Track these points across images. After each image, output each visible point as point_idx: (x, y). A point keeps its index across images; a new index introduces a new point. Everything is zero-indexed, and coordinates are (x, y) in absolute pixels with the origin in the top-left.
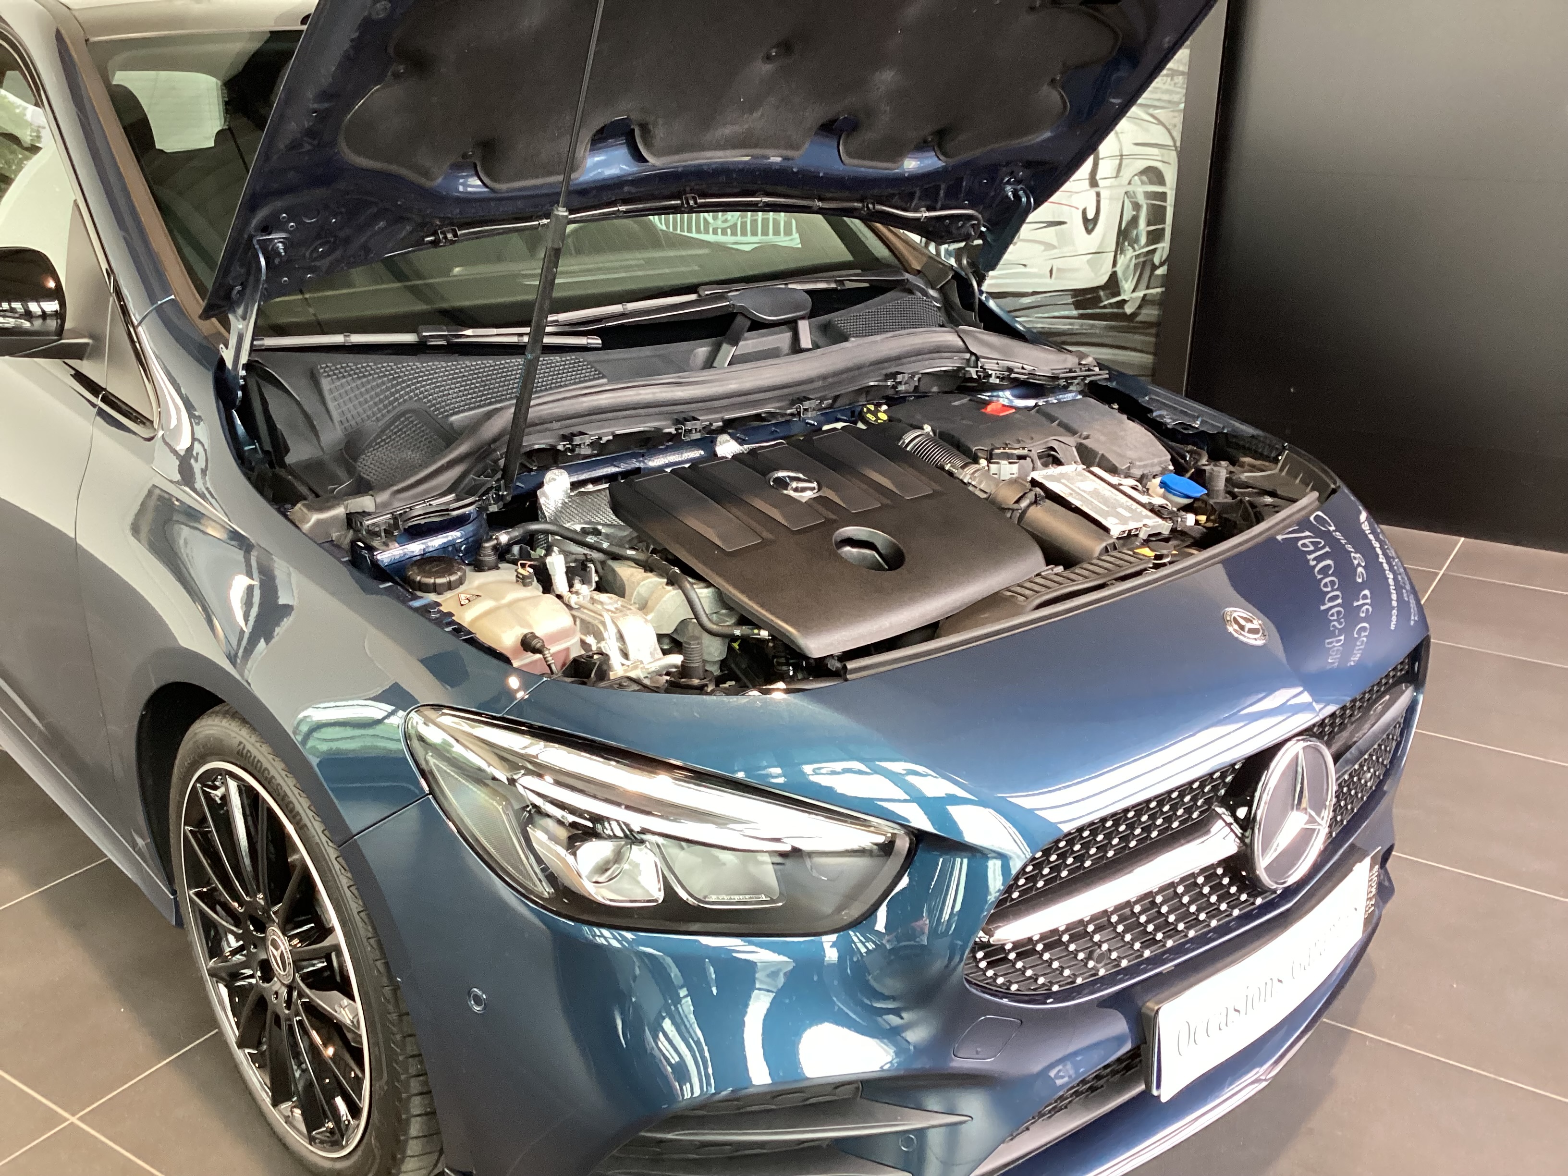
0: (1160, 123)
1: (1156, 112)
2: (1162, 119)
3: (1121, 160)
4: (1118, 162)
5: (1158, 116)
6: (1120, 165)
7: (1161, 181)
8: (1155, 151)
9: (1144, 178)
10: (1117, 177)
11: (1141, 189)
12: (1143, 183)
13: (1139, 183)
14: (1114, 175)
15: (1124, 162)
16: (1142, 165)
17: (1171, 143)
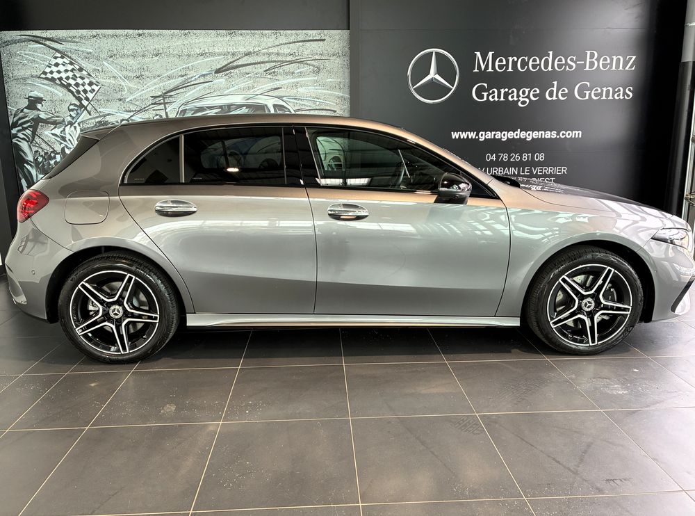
7: (340, 161)
8: (336, 151)
9: (334, 160)
11: (333, 164)
16: (333, 156)
17: (341, 148)
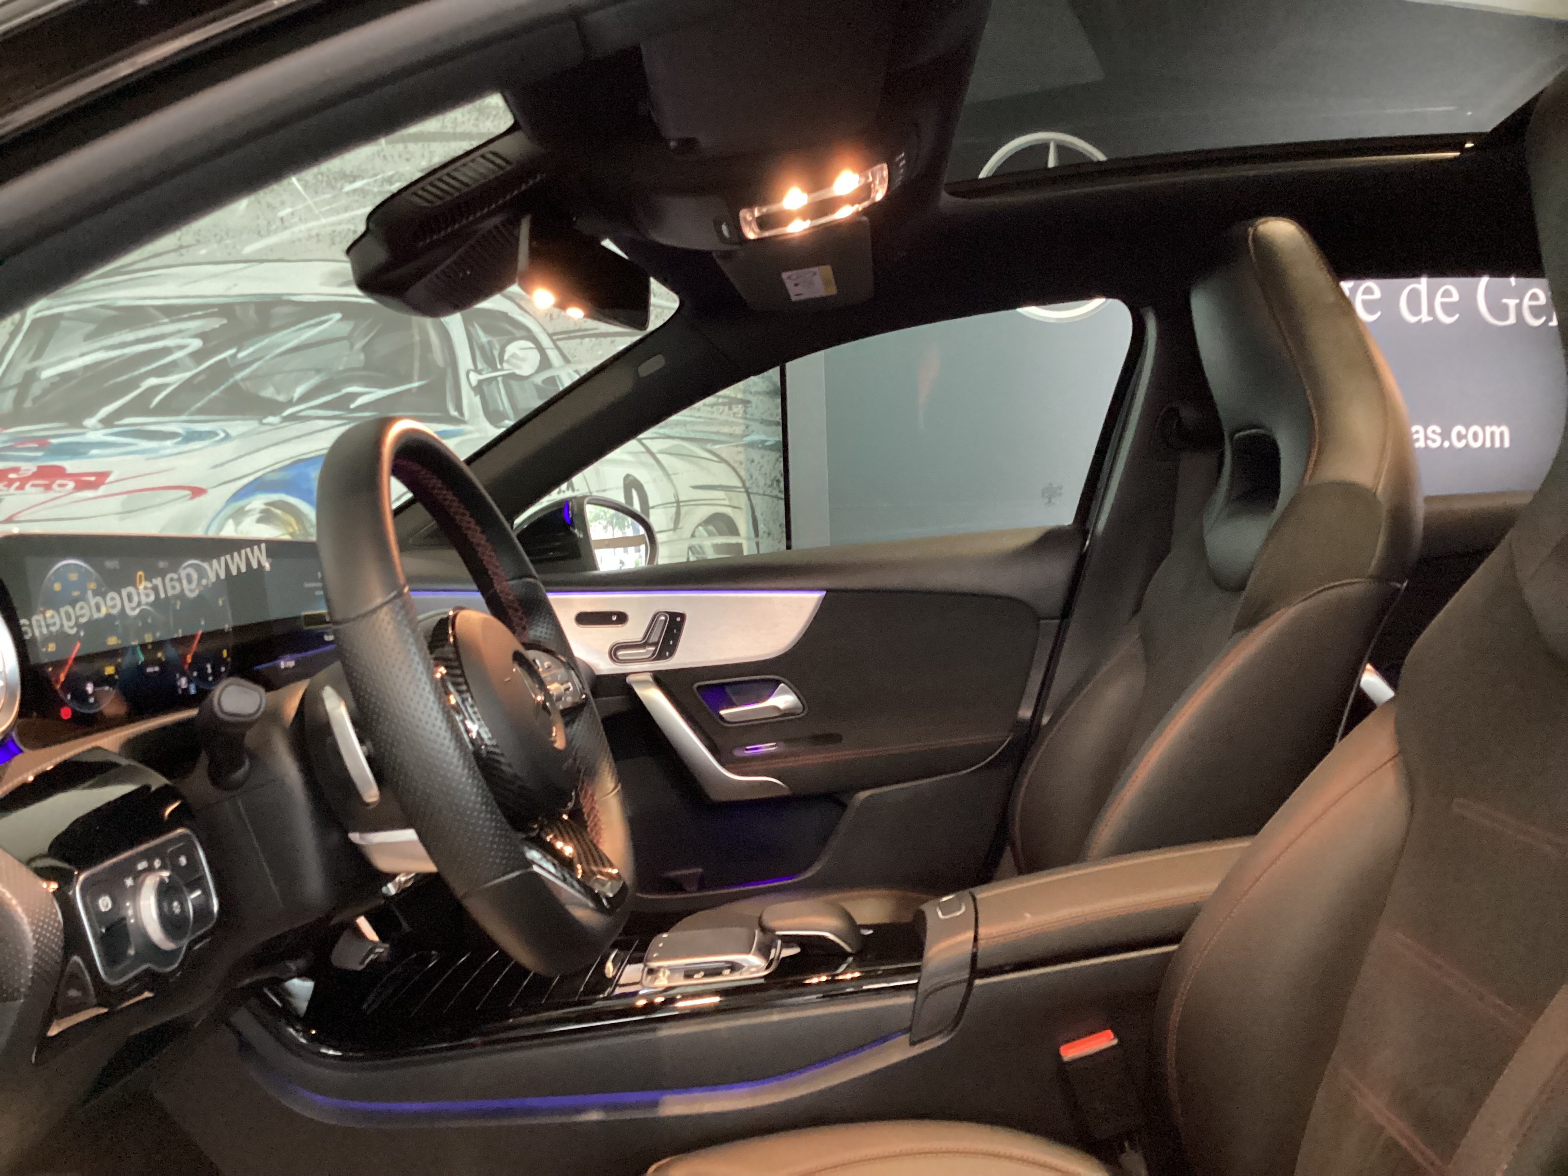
0: (722, 460)
1: (716, 447)
2: (724, 455)
3: (678, 508)
4: (674, 510)
5: (719, 453)
6: (678, 513)
8: (720, 494)
9: (711, 528)
10: (675, 528)
11: (707, 542)
12: (710, 534)
13: (706, 534)
14: (672, 526)
15: (683, 510)
16: (705, 512)
